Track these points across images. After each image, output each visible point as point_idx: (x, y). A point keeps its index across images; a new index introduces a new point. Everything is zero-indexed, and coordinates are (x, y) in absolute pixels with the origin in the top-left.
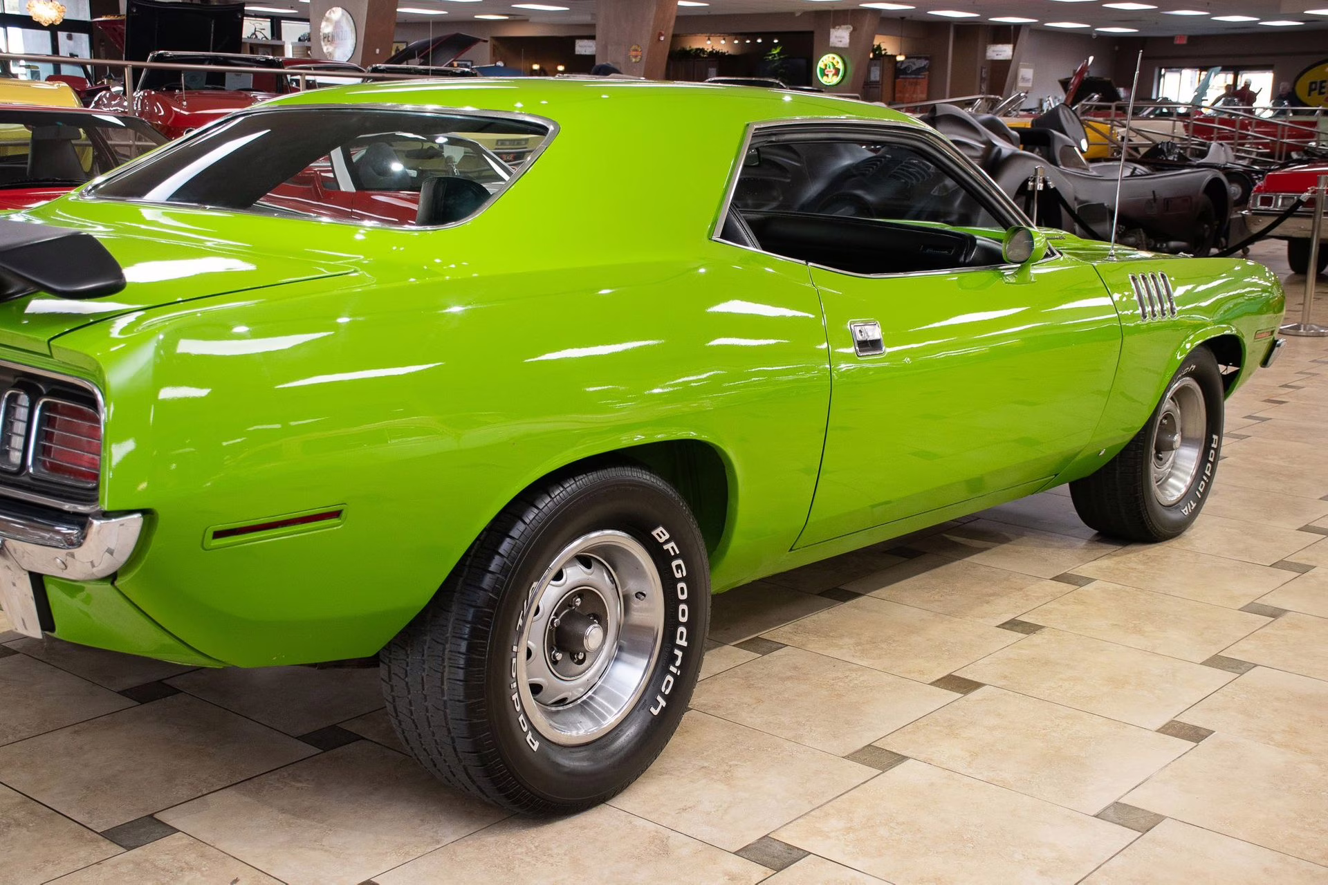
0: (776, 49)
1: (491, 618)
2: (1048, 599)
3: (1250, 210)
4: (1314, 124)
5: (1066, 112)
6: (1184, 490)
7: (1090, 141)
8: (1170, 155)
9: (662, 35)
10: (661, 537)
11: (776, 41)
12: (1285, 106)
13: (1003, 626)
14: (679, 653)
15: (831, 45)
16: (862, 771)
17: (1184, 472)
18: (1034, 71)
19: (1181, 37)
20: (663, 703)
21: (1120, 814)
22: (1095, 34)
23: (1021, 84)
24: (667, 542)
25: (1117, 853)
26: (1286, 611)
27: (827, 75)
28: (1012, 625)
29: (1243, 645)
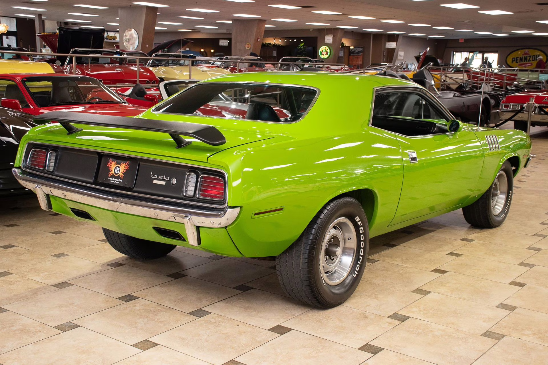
0: (302, 43)
1: (315, 243)
2: (461, 246)
3: (500, 110)
4: (516, 75)
5: (426, 71)
6: (501, 210)
7: (436, 82)
8: (467, 88)
9: (259, 39)
10: (357, 220)
11: (302, 41)
12: (504, 68)
13: (449, 254)
14: (360, 257)
15: (325, 42)
16: (417, 296)
17: (500, 203)
18: (404, 53)
19: (462, 39)
20: (357, 273)
21: (503, 306)
22: (428, 38)
23: (399, 58)
24: (359, 221)
25: (506, 317)
26: (542, 249)
27: (323, 54)
28: (451, 254)
29: (530, 259)
